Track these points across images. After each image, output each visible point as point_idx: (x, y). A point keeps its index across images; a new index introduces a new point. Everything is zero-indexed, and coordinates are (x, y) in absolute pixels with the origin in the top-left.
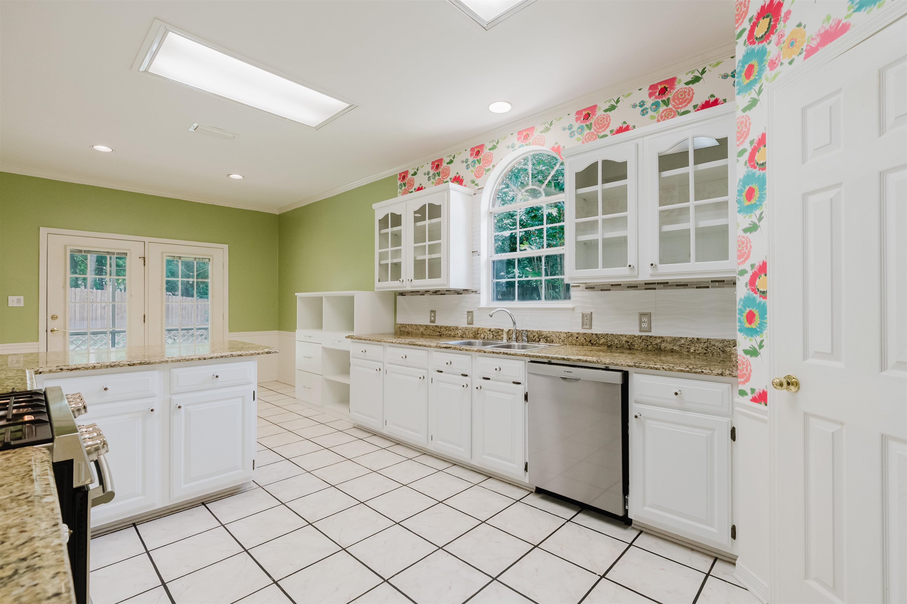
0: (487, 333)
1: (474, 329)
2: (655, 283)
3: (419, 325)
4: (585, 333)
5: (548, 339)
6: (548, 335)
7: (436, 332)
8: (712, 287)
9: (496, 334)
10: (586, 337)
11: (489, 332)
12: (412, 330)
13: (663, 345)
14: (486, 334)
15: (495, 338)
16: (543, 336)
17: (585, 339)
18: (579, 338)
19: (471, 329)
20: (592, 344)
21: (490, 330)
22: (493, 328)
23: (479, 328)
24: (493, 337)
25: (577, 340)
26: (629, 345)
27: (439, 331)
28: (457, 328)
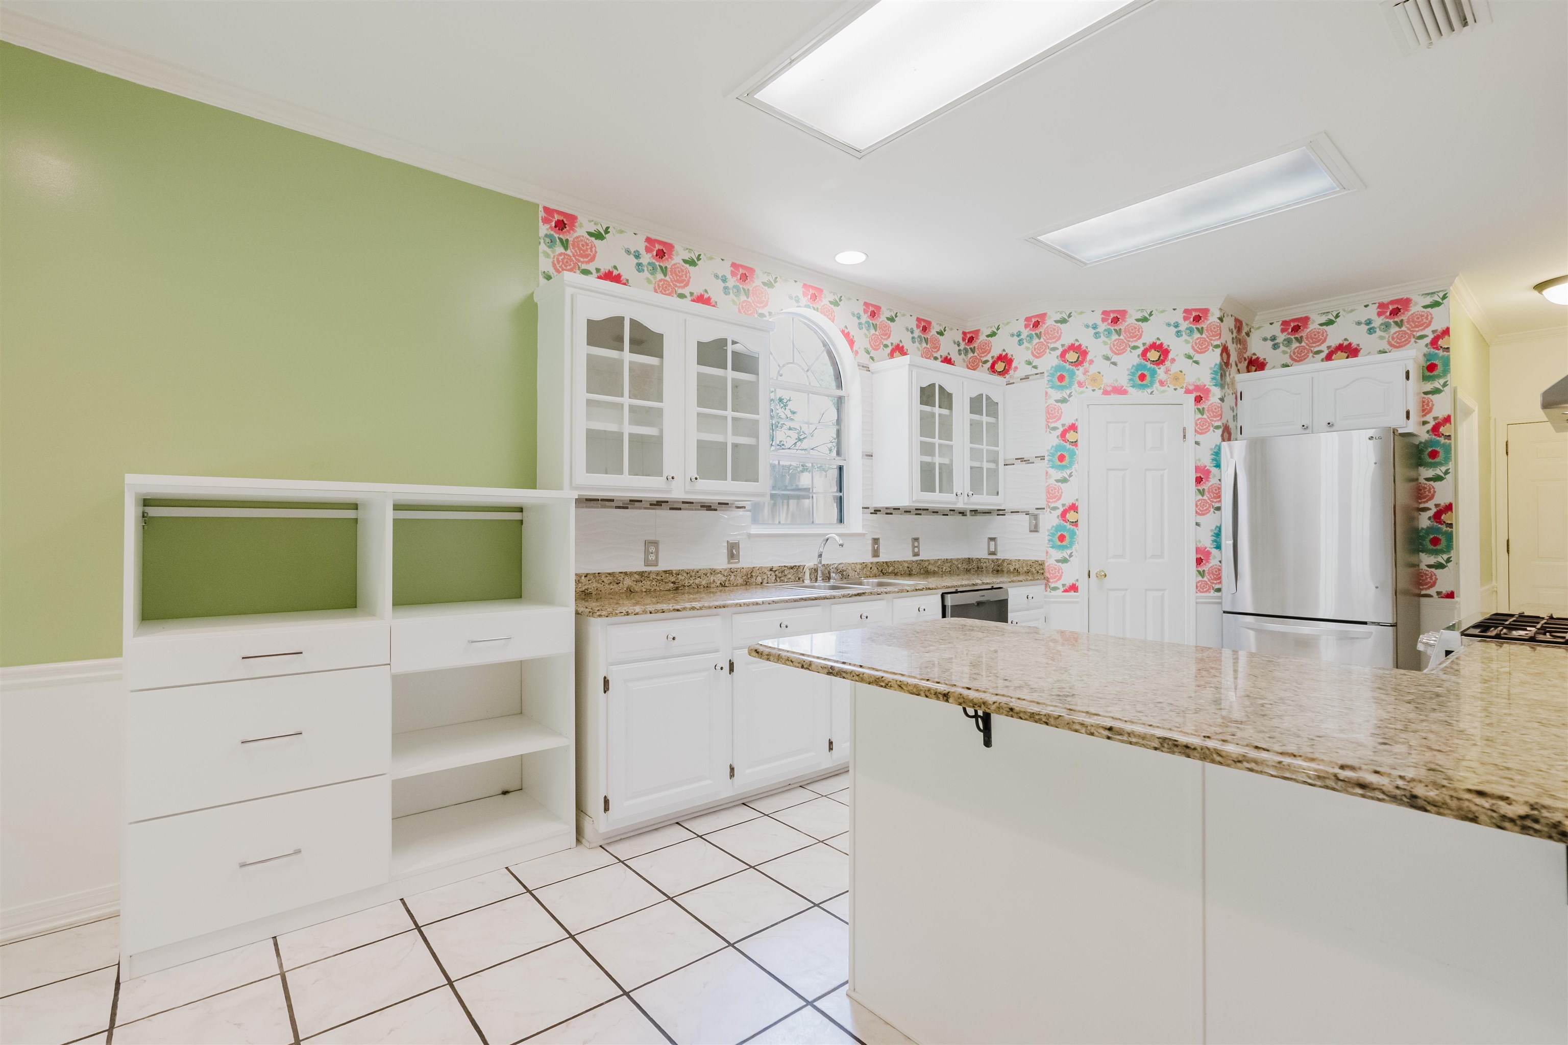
0: (767, 575)
1: (745, 570)
2: (920, 509)
3: (620, 573)
4: (878, 562)
5: (844, 573)
6: (844, 568)
7: (666, 583)
8: (951, 515)
9: (780, 575)
10: (878, 567)
11: (769, 573)
12: (599, 585)
13: (930, 567)
14: (766, 577)
15: (779, 581)
16: (839, 571)
17: (878, 568)
18: (873, 568)
19: (739, 570)
20: (883, 573)
21: (771, 570)
22: (776, 565)
23: (753, 568)
24: (776, 579)
25: (871, 570)
26: (909, 571)
27: (673, 580)
28: (713, 572)
